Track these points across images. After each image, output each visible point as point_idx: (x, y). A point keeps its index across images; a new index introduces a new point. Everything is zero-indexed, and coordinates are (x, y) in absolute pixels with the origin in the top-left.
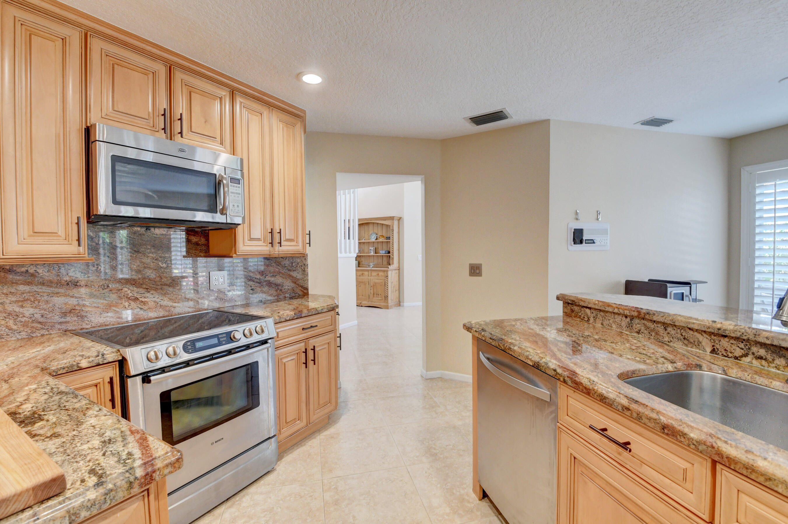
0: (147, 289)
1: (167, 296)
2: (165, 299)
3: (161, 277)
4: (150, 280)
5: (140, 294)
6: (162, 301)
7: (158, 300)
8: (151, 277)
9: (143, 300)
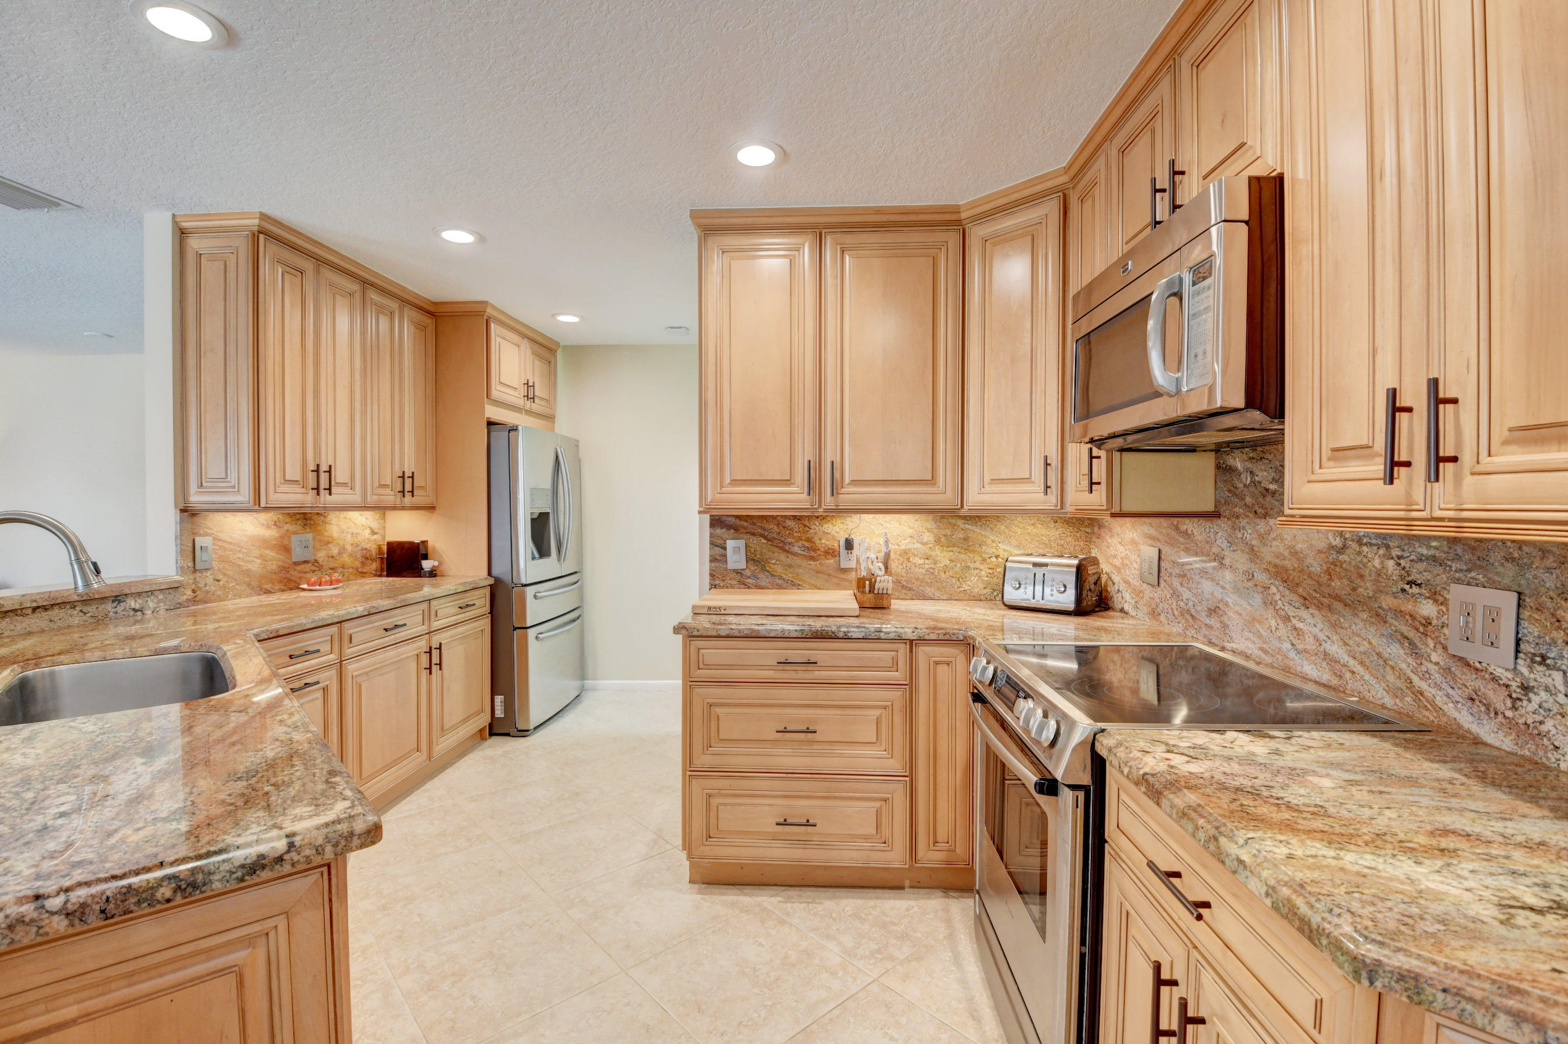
0: (1305, 599)
1: (1339, 630)
2: (1335, 638)
3: (1329, 574)
4: (1310, 576)
5: (1293, 609)
6: (1329, 642)
7: (1322, 636)
8: (1313, 569)
9: (1299, 625)
